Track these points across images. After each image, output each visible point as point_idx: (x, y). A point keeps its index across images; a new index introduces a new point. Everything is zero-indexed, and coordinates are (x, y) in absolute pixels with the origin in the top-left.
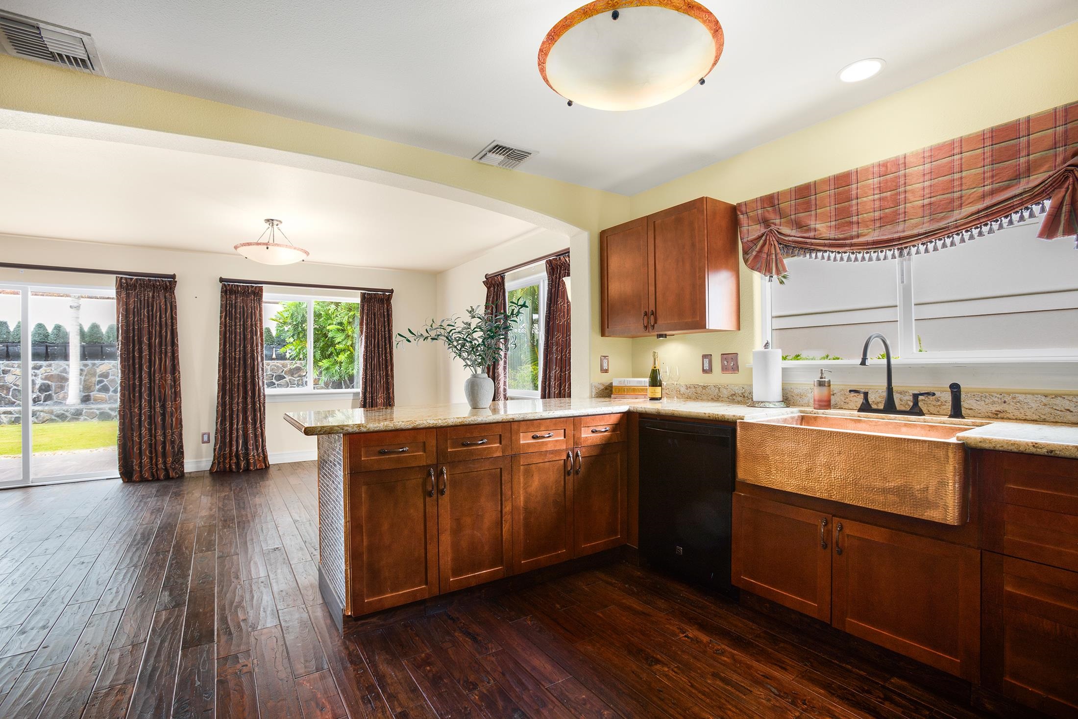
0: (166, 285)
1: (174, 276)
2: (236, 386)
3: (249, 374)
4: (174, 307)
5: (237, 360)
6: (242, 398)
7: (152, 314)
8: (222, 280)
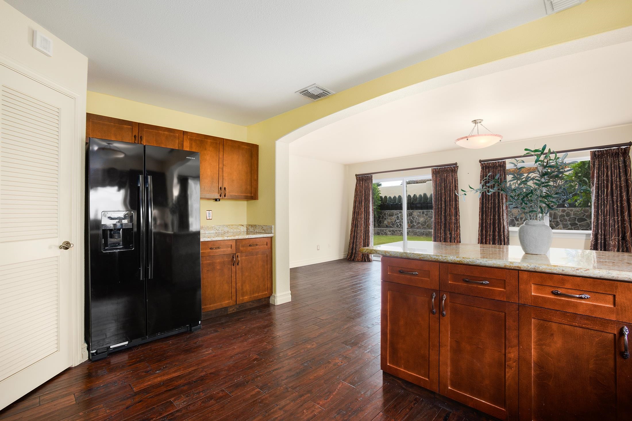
0: (452, 169)
1: (456, 164)
2: (489, 225)
3: (497, 217)
4: (456, 181)
5: (490, 208)
6: (493, 232)
7: (446, 185)
8: (480, 161)
